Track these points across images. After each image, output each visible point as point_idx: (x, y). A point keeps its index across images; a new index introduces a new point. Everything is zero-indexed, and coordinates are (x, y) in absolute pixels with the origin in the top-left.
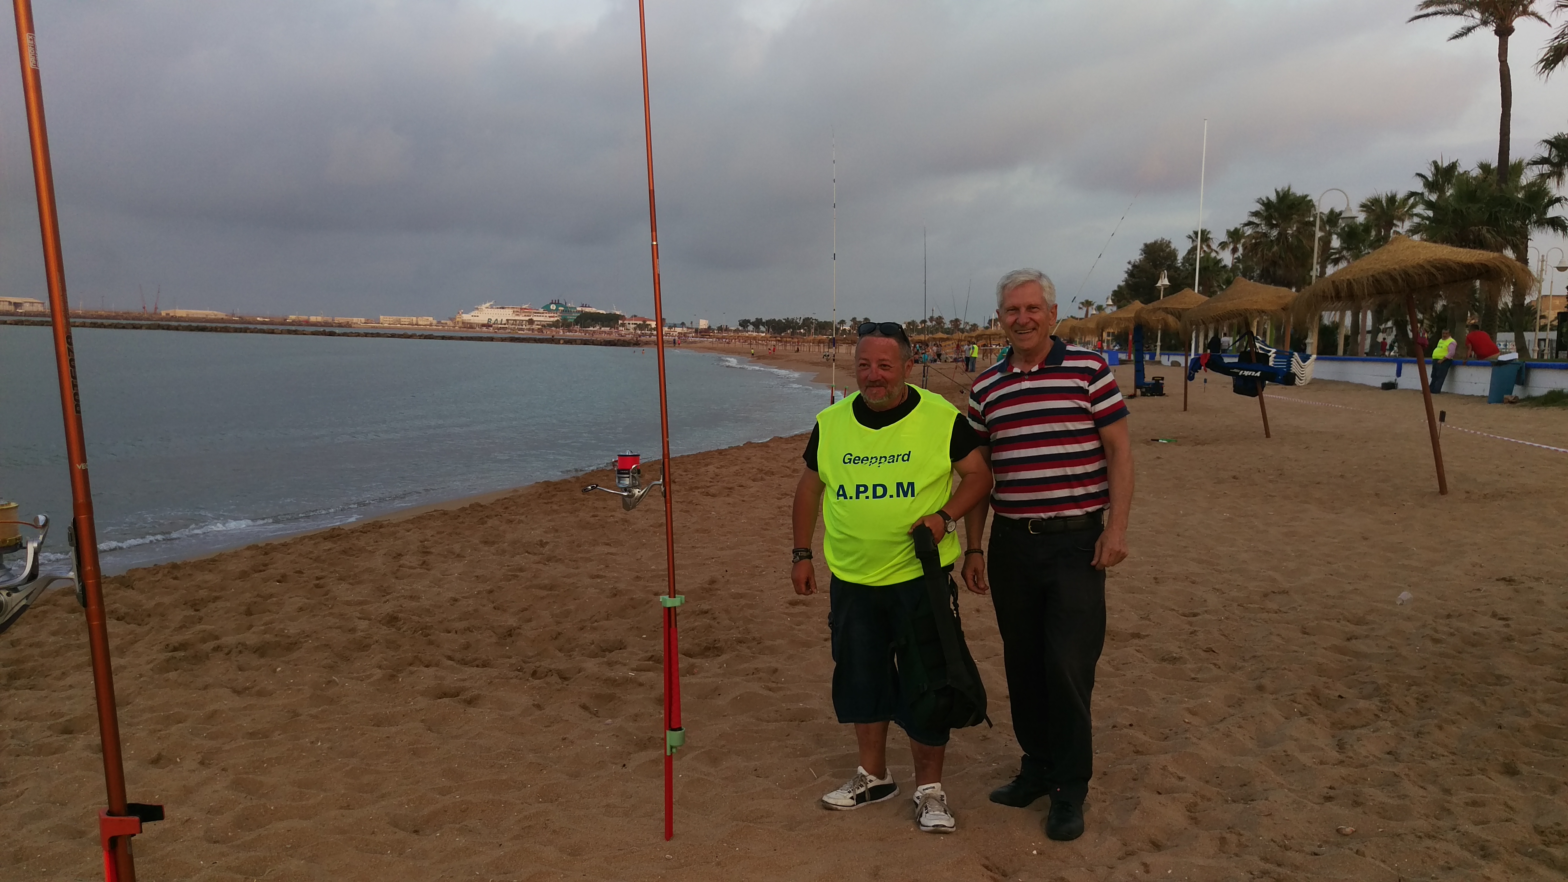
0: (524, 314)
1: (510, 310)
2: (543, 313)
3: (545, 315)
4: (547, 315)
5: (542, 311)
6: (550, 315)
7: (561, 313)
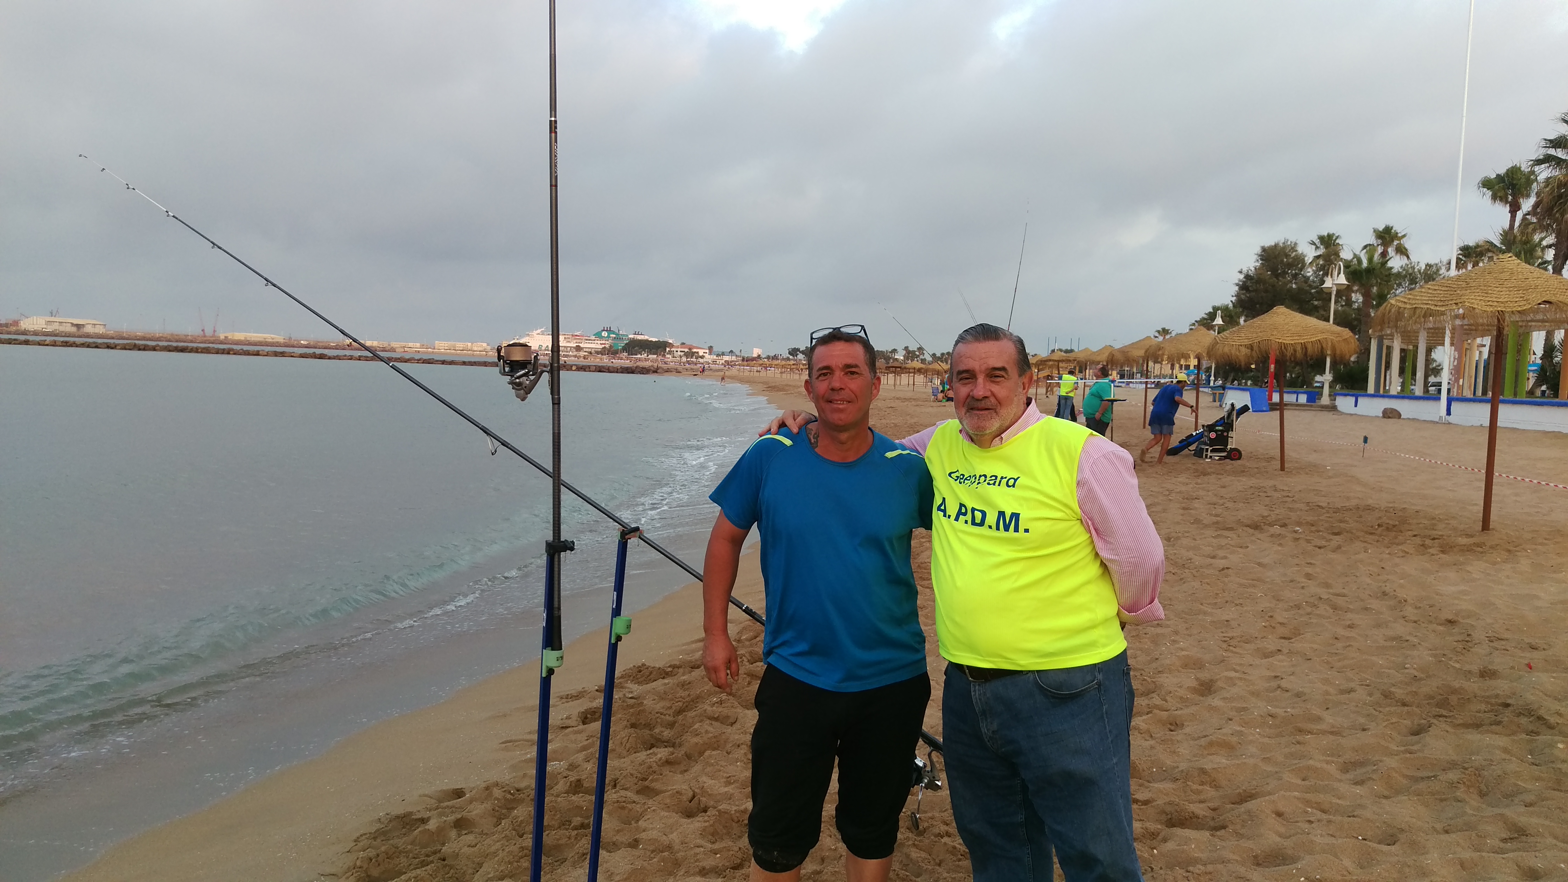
0: (575, 341)
2: (594, 340)
3: (596, 342)
4: (599, 342)
5: (593, 338)
6: (602, 342)
7: (611, 340)
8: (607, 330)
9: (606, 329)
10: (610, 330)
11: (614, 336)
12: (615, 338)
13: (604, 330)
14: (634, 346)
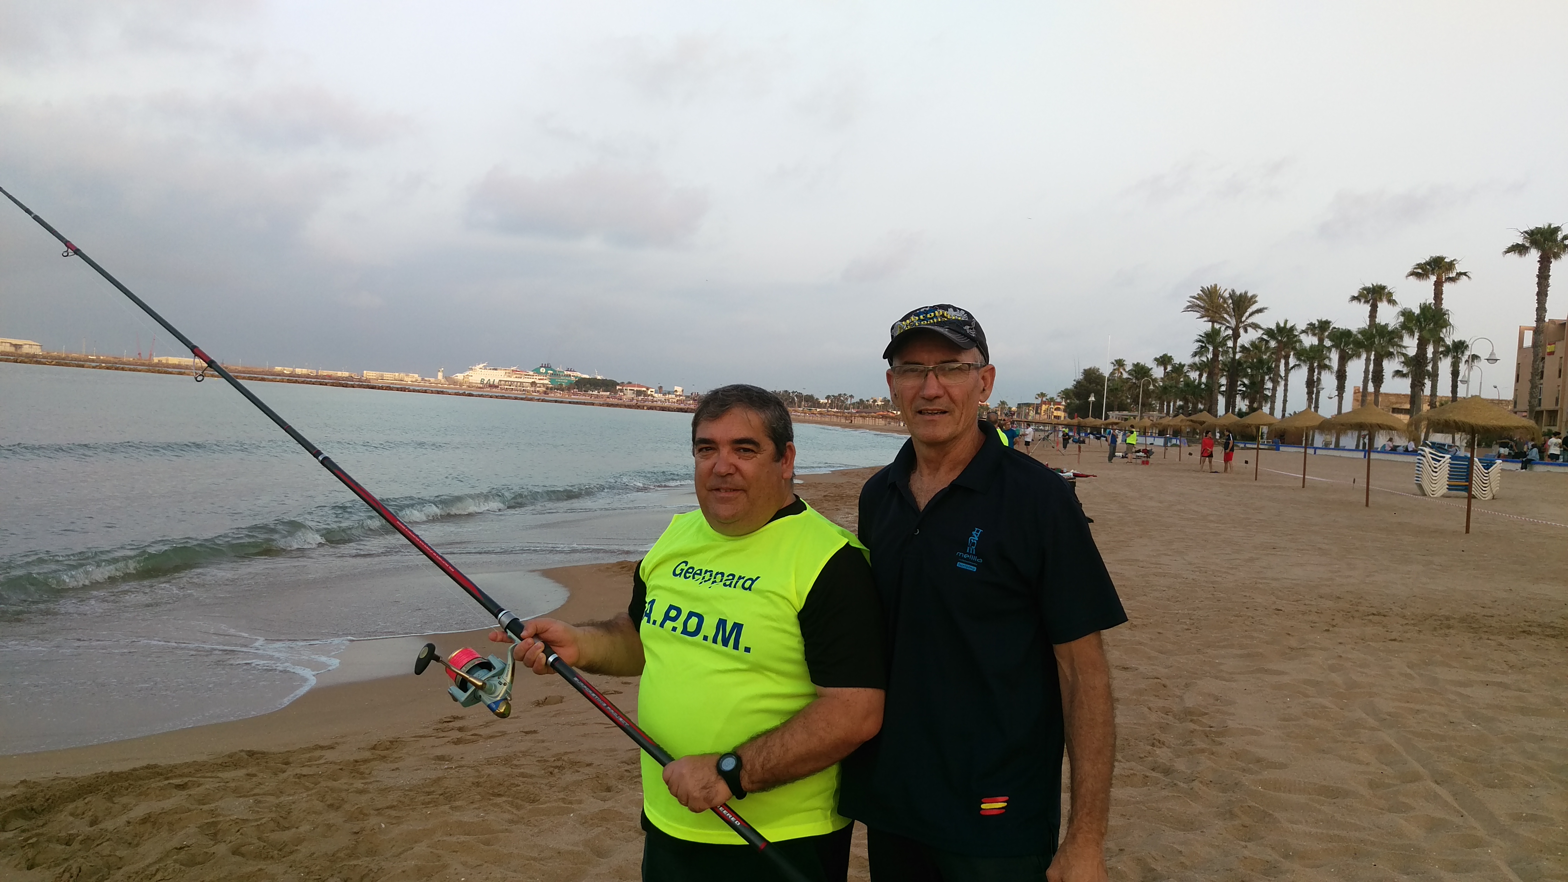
0: (515, 376)
1: (502, 372)
2: (533, 376)
4: (537, 377)
5: (531, 373)
6: (540, 378)
7: (550, 376)
8: (545, 367)
9: (542, 365)
10: (548, 368)
11: (552, 372)
12: (553, 374)
14: (585, 384)
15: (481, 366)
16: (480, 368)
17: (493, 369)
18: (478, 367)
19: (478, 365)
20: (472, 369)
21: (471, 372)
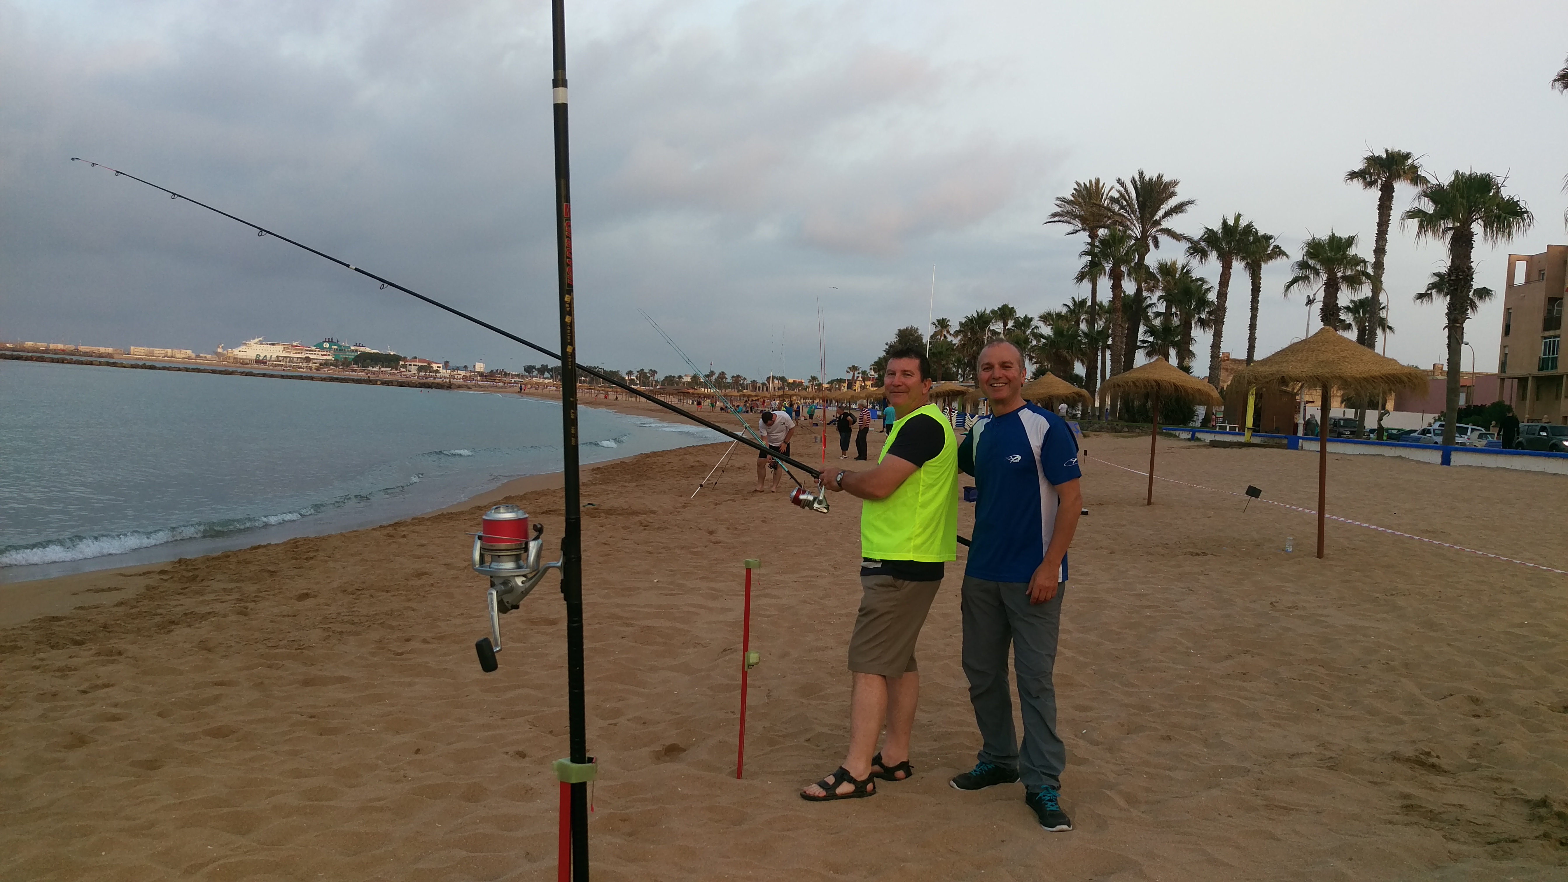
0: (295, 352)
1: (280, 347)
2: (315, 351)
3: (317, 353)
4: (320, 353)
5: (314, 348)
6: (323, 353)
7: (334, 351)
8: (328, 342)
9: (327, 340)
10: (332, 342)
11: (336, 347)
12: (337, 349)
13: (325, 341)
14: (364, 360)
15: (256, 340)
16: (256, 343)
17: (270, 344)
18: (252, 342)
19: (254, 339)
20: (245, 344)
21: (244, 347)
